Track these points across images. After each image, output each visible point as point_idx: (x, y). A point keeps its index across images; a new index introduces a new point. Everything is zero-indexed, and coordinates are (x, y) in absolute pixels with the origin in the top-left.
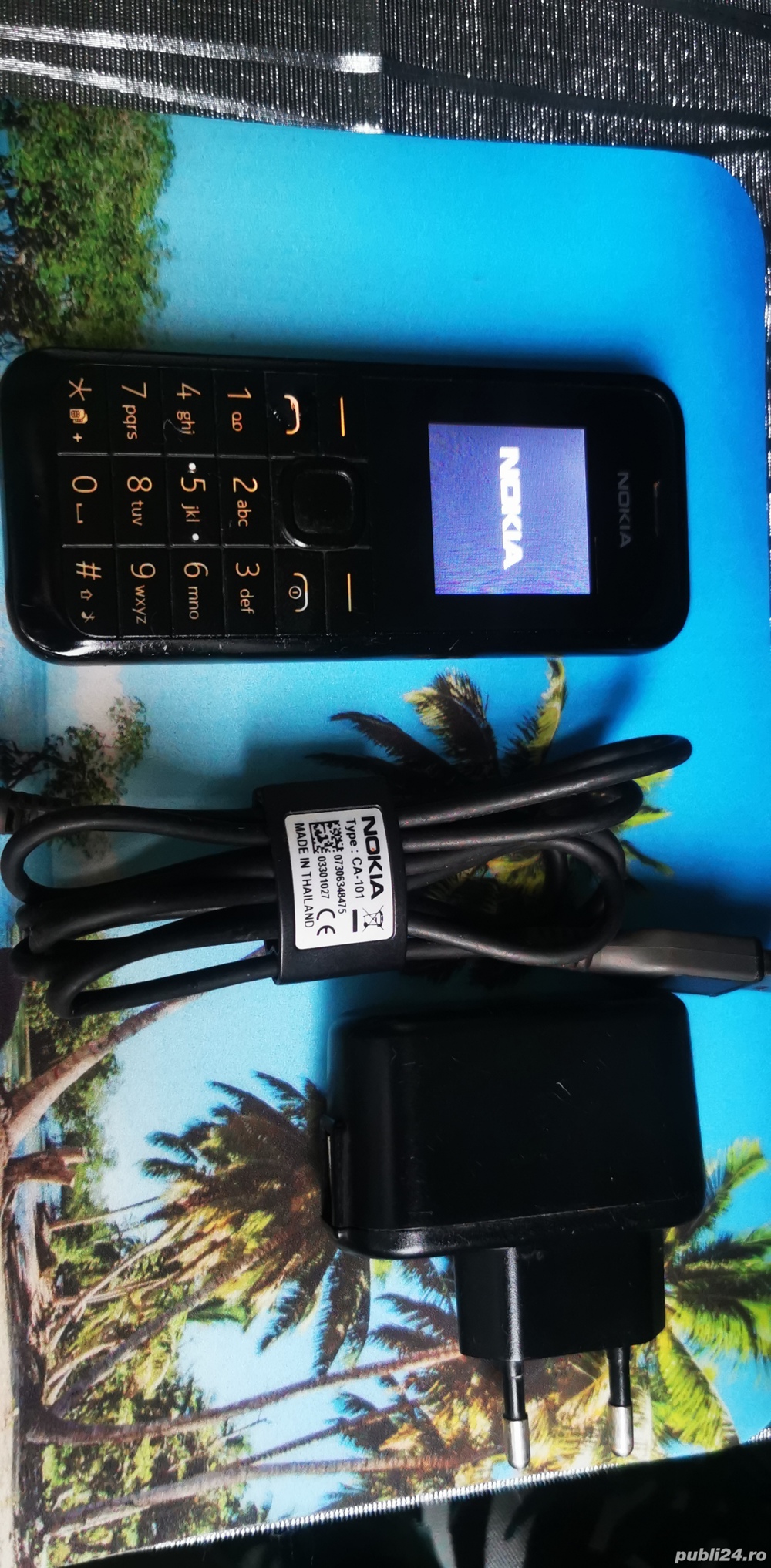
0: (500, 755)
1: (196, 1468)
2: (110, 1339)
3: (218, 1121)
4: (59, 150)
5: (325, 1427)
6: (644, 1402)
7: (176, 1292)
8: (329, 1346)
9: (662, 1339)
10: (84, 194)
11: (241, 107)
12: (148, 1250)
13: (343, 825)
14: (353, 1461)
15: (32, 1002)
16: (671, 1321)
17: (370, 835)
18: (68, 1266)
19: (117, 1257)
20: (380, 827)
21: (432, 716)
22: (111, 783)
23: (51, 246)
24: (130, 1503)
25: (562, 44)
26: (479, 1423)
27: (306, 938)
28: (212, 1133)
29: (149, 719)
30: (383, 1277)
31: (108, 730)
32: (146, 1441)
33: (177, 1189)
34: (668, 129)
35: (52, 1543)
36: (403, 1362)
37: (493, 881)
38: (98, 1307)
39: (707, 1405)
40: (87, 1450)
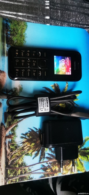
0: (61, 92)
1: (25, 173)
2: (16, 157)
3: (29, 132)
4: (15, 25)
5: (40, 168)
6: (76, 166)
7: (24, 152)
8: (41, 159)
9: (78, 159)
10: (18, 30)
11: (35, 22)
12: (20, 147)
13: (44, 99)
14: (43, 172)
15: (9, 118)
16: (79, 157)
17: (47, 100)
18: (12, 148)
19: (17, 148)
20: (48, 99)
21: (53, 88)
22: (18, 94)
23: (14, 35)
24: (18, 177)
25: (69, 16)
26: (57, 169)
27: (40, 111)
28: (28, 134)
29: (23, 87)
30: (47, 151)
31: (18, 88)
32: (20, 169)
33: (24, 140)
34: (80, 26)
35: (9, 181)
36: (49, 161)
37: (60, 106)
38: (15, 153)
39: (83, 167)
40: (13, 170)
